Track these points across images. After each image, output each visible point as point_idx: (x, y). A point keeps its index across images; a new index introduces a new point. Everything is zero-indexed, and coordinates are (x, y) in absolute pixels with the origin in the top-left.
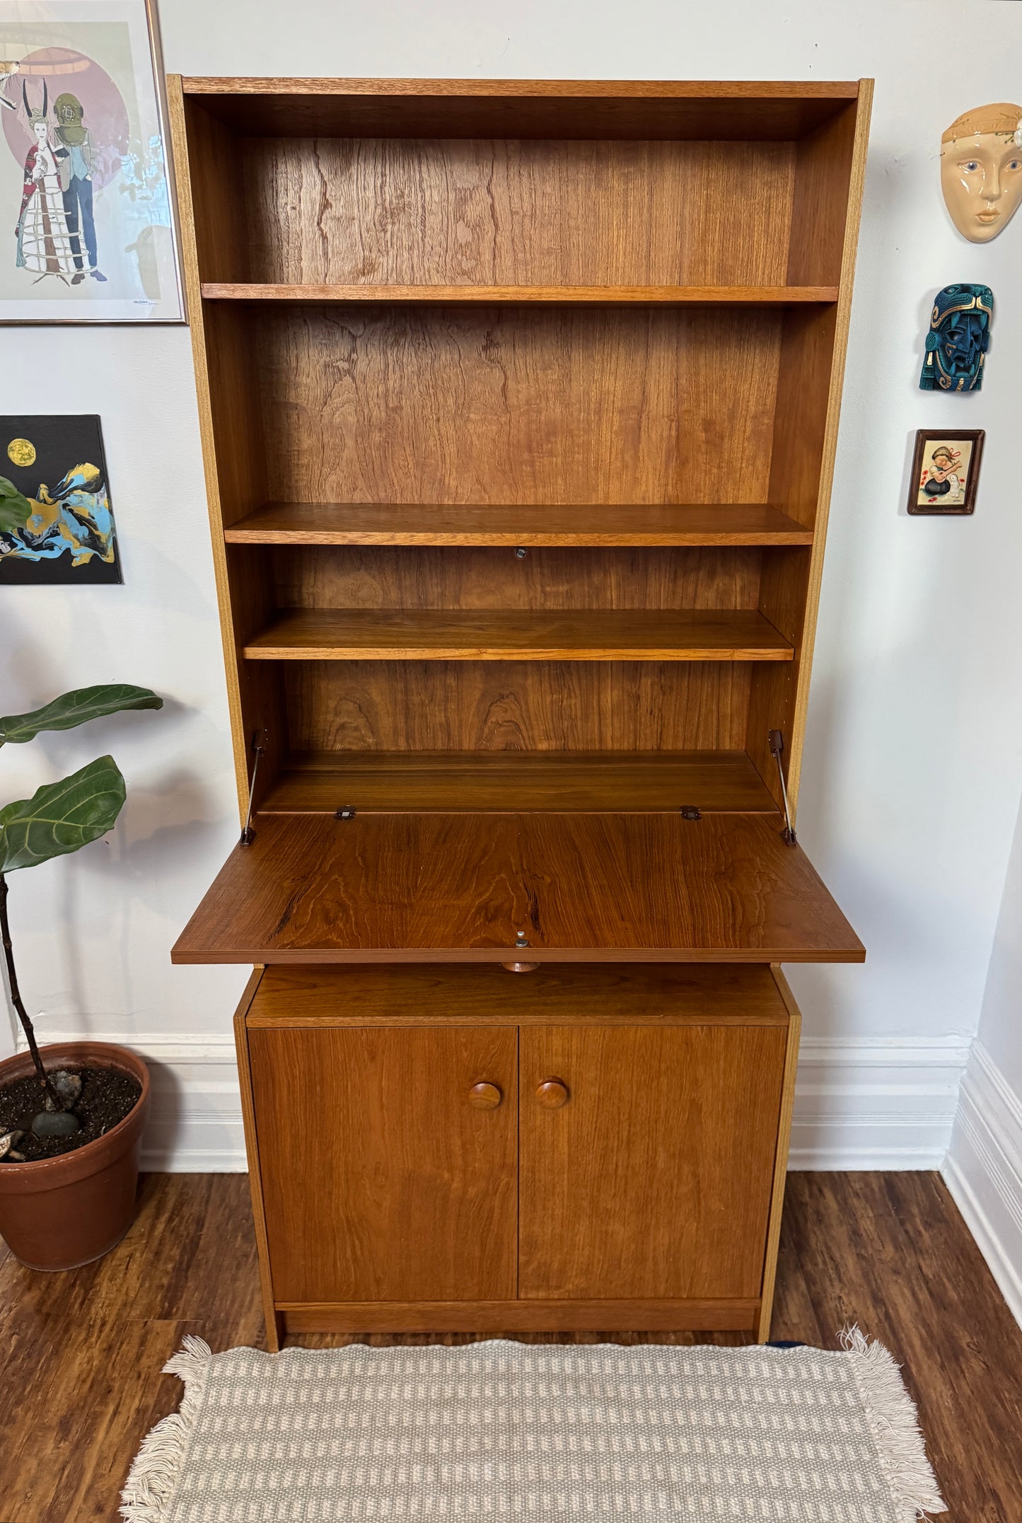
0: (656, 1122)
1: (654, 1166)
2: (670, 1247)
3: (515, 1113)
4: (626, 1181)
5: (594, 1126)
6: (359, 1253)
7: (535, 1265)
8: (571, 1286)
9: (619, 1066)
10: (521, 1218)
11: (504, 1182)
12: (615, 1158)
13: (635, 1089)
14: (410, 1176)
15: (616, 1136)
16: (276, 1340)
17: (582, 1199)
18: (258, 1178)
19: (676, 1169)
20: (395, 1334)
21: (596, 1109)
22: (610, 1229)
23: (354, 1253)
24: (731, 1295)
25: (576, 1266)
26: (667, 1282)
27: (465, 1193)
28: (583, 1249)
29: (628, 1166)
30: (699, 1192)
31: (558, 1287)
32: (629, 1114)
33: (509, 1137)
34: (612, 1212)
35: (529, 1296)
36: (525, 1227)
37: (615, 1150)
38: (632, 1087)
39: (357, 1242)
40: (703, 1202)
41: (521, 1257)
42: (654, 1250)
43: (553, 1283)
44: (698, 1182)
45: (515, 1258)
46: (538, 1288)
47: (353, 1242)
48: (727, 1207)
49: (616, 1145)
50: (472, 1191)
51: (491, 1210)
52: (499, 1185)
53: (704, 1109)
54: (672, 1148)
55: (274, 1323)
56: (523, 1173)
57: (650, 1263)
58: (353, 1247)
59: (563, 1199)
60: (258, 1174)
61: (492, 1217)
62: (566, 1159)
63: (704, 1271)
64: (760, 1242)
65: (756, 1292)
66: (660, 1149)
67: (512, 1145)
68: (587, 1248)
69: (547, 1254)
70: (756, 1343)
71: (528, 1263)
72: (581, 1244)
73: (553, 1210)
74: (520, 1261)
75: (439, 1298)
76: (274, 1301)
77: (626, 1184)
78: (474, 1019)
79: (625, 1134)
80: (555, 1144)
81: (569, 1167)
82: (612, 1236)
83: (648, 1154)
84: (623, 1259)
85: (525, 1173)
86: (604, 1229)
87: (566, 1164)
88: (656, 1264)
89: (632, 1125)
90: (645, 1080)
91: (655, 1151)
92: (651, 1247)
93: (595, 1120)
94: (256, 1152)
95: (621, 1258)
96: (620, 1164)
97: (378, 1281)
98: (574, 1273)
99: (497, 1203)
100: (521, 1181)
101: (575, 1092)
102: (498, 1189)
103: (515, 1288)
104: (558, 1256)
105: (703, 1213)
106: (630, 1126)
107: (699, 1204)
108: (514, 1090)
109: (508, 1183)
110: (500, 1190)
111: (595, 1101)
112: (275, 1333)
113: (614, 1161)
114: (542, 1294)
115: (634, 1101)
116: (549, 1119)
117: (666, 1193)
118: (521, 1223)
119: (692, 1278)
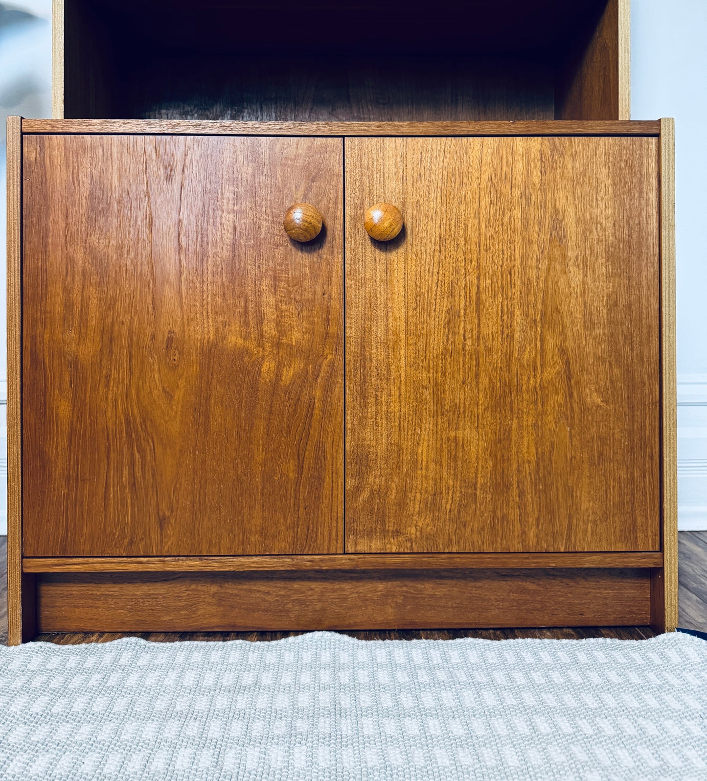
0: (510, 273)
1: (511, 337)
2: (538, 464)
3: (341, 256)
4: (477, 359)
5: (435, 280)
6: (139, 474)
7: (365, 494)
8: (413, 530)
9: (463, 193)
10: (348, 417)
11: (327, 361)
12: (462, 325)
13: (483, 226)
14: (210, 351)
15: (463, 294)
16: (20, 623)
17: (423, 387)
18: (18, 350)
19: (539, 343)
20: (184, 633)
21: (437, 253)
22: (460, 434)
23: (132, 475)
24: (621, 547)
25: (418, 495)
26: (538, 526)
27: (278, 375)
28: (427, 469)
29: (478, 337)
30: (569, 378)
31: (397, 533)
32: (478, 259)
33: (333, 295)
34: (462, 410)
35: (360, 548)
36: (353, 431)
37: (462, 313)
38: (479, 223)
39: (137, 455)
40: (575, 394)
41: (348, 480)
42: (518, 471)
43: (390, 526)
44: (567, 363)
45: (341, 481)
46: (370, 534)
47: (133, 455)
48: (606, 401)
49: (462, 307)
50: (288, 375)
51: (311, 406)
52: (320, 366)
53: (570, 254)
54: (531, 311)
55: (19, 592)
56: (351, 348)
57: (515, 492)
58: (132, 463)
59: (400, 389)
60: (18, 345)
61: (312, 415)
62: (403, 328)
63: (585, 505)
64: (652, 458)
65: (654, 541)
66: (517, 312)
67: (336, 305)
68: (432, 466)
69: (381, 476)
70: (663, 632)
71: (358, 490)
72: (425, 459)
73: (388, 406)
74: (348, 487)
75: (240, 552)
76: (23, 557)
77: (478, 365)
78: (291, 126)
79: (474, 290)
80: (390, 305)
81: (407, 339)
82: (463, 446)
83: (503, 320)
84: (478, 486)
85: (352, 348)
86: (453, 434)
87: (403, 336)
88: (521, 494)
89: (482, 277)
90: (495, 213)
91: (511, 314)
92: (515, 466)
93: (436, 270)
94: (18, 311)
95: (476, 484)
96: (468, 335)
97: (162, 522)
98: (417, 510)
99: (318, 393)
100: (347, 361)
101: (412, 230)
102: (320, 371)
103: (341, 533)
104: (396, 479)
105: (576, 409)
106: (479, 278)
107: (571, 396)
108: (339, 226)
109: (332, 364)
110: (322, 374)
111: (435, 244)
112: (20, 612)
113: (462, 332)
114: (376, 545)
115: (482, 243)
116: (381, 268)
117: (529, 378)
118: (349, 426)
119: (570, 517)
